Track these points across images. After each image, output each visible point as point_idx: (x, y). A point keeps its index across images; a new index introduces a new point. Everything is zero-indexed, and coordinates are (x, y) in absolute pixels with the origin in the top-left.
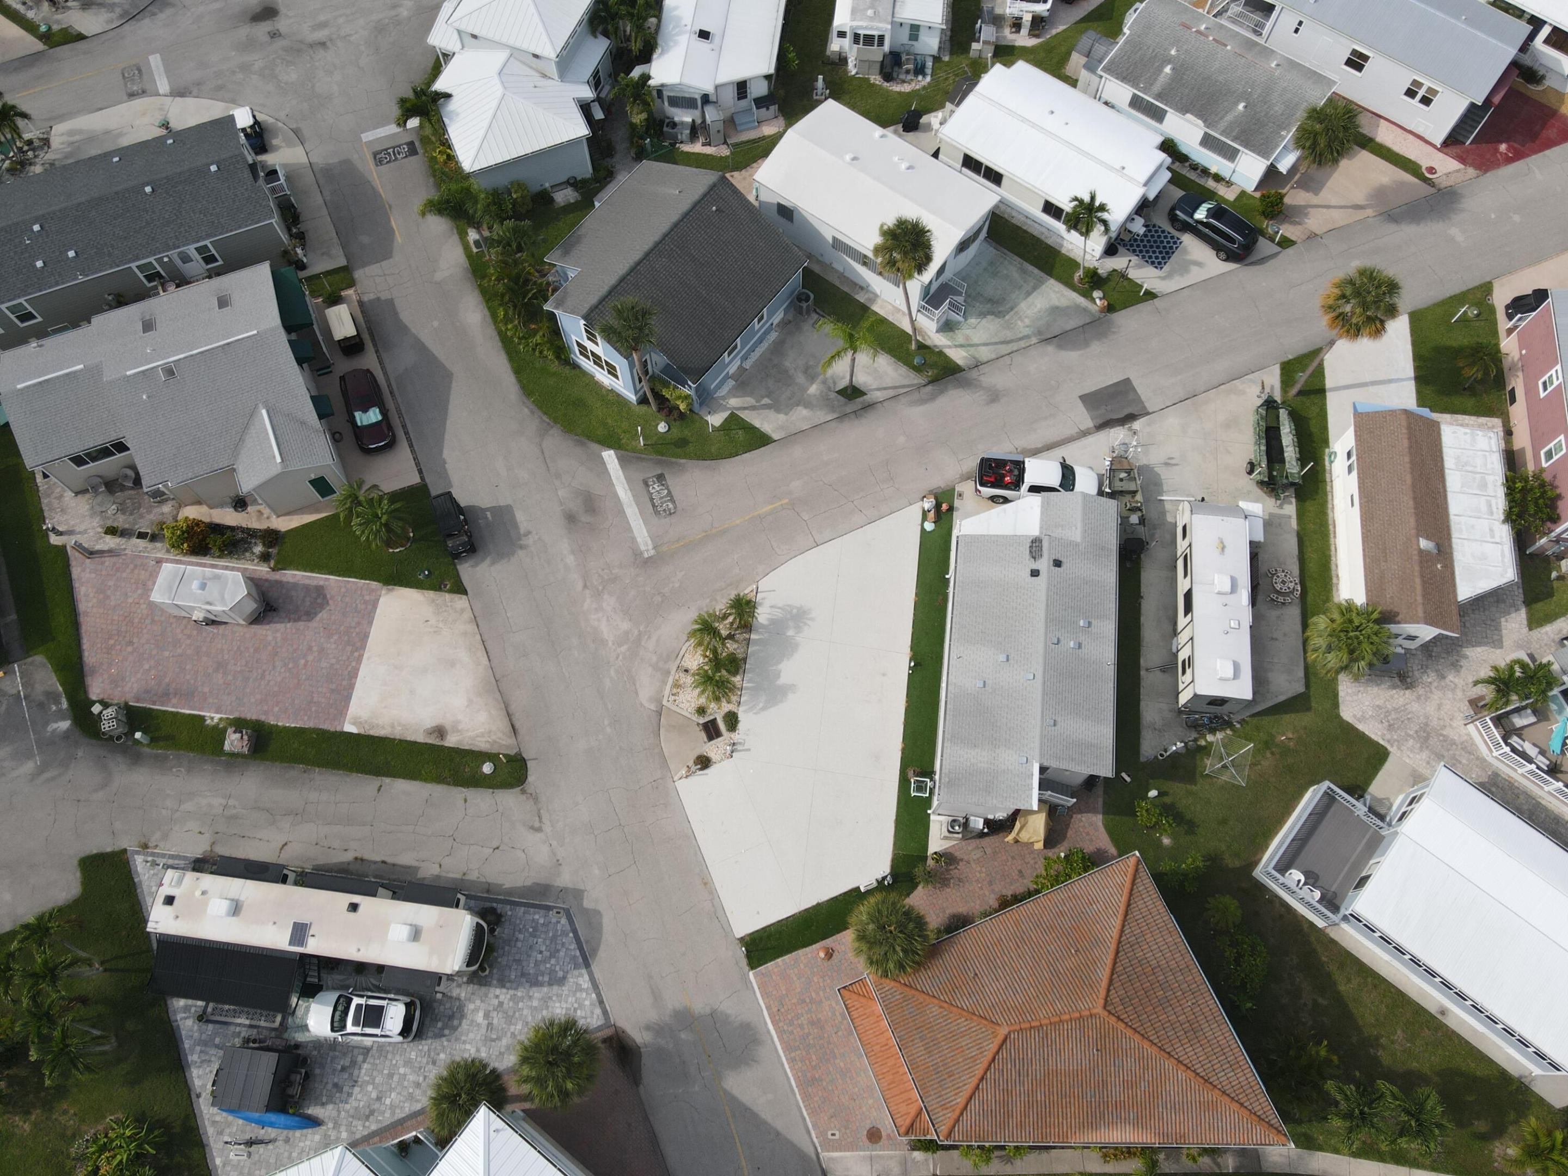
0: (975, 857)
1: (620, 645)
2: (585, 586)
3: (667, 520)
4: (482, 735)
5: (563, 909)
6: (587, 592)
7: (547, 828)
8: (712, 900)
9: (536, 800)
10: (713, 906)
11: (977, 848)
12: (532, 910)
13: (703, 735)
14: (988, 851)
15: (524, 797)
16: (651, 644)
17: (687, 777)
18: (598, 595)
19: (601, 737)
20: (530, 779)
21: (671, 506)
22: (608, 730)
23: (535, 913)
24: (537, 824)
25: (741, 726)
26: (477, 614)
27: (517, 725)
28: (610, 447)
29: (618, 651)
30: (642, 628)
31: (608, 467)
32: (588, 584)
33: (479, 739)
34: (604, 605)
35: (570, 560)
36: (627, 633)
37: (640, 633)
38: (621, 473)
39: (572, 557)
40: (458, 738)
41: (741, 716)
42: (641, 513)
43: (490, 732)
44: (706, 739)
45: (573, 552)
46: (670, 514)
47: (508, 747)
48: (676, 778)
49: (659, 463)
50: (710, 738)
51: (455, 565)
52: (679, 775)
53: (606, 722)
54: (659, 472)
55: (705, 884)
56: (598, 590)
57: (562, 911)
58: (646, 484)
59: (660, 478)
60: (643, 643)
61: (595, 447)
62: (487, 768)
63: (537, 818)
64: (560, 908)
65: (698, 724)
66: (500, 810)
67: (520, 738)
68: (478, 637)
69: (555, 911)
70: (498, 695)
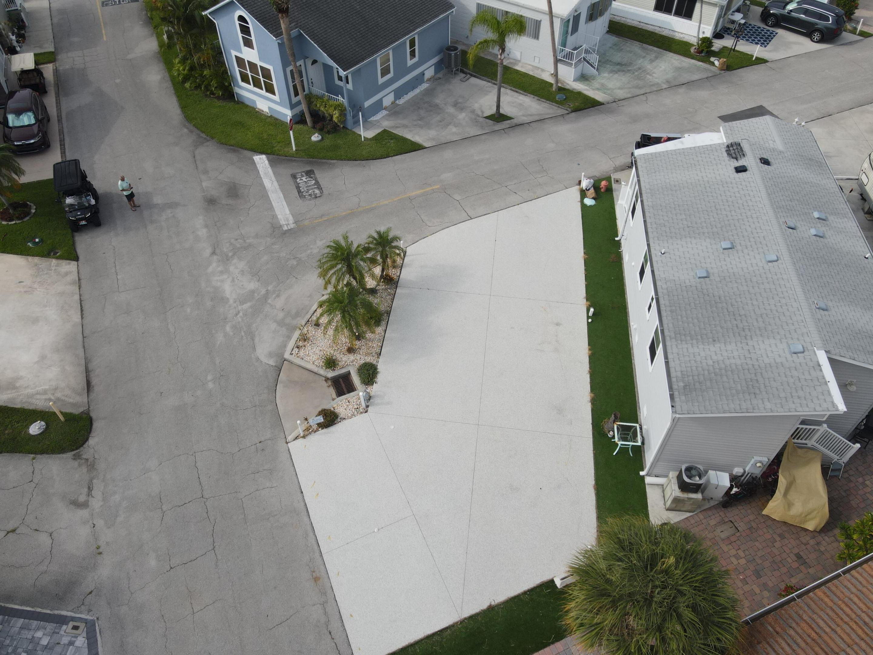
0: (723, 536)
1: (242, 303)
2: (214, 253)
3: (313, 202)
4: (45, 392)
5: (86, 621)
6: (215, 257)
7: (96, 503)
8: (324, 604)
9: (91, 466)
10: (325, 613)
11: (722, 522)
12: (35, 623)
13: (332, 392)
14: (742, 526)
15: (76, 463)
16: (279, 303)
17: (304, 437)
18: (226, 260)
19: (199, 393)
20: (92, 441)
21: (317, 191)
22: (211, 385)
23: (38, 629)
24: (82, 498)
25: (380, 378)
26: (82, 277)
27: (95, 381)
28: (262, 153)
29: (240, 308)
30: (270, 288)
31: (258, 166)
32: (217, 251)
33: (38, 397)
34: (232, 268)
35: (203, 232)
36: (253, 292)
37: (267, 291)
38: (270, 170)
39: (205, 231)
40: (10, 396)
41: (381, 367)
42: (286, 197)
43: (56, 389)
44: (334, 395)
45: (206, 226)
46: (316, 197)
47: (74, 405)
48: (289, 438)
49: (310, 163)
50: (340, 393)
51: (73, 237)
52: (294, 435)
53: (210, 377)
54: (308, 168)
55: (316, 579)
56: (227, 256)
57: (82, 626)
58: (294, 177)
59: (309, 173)
60: (269, 301)
61: (248, 153)
62: (35, 429)
63: (86, 490)
64: (80, 620)
65: (327, 379)
66: (36, 480)
67: (93, 395)
68: (77, 297)
69: (71, 624)
70: (81, 352)
